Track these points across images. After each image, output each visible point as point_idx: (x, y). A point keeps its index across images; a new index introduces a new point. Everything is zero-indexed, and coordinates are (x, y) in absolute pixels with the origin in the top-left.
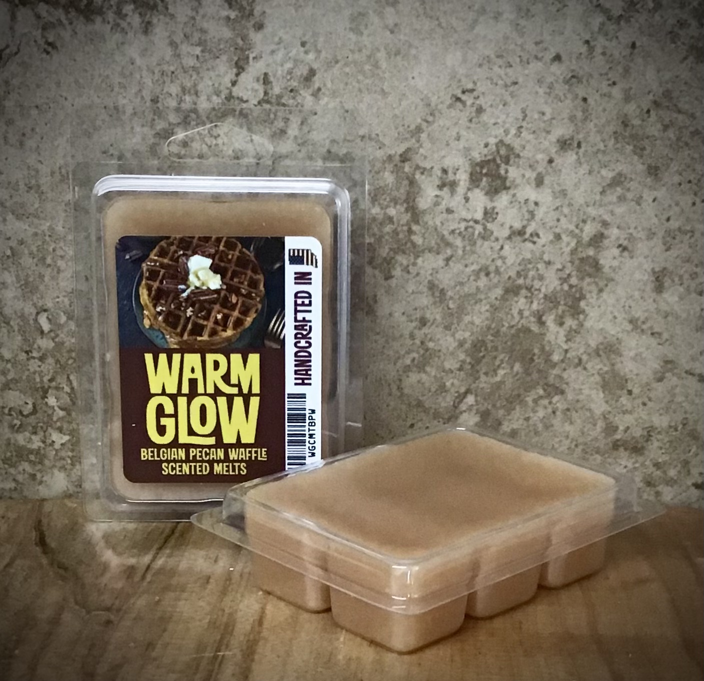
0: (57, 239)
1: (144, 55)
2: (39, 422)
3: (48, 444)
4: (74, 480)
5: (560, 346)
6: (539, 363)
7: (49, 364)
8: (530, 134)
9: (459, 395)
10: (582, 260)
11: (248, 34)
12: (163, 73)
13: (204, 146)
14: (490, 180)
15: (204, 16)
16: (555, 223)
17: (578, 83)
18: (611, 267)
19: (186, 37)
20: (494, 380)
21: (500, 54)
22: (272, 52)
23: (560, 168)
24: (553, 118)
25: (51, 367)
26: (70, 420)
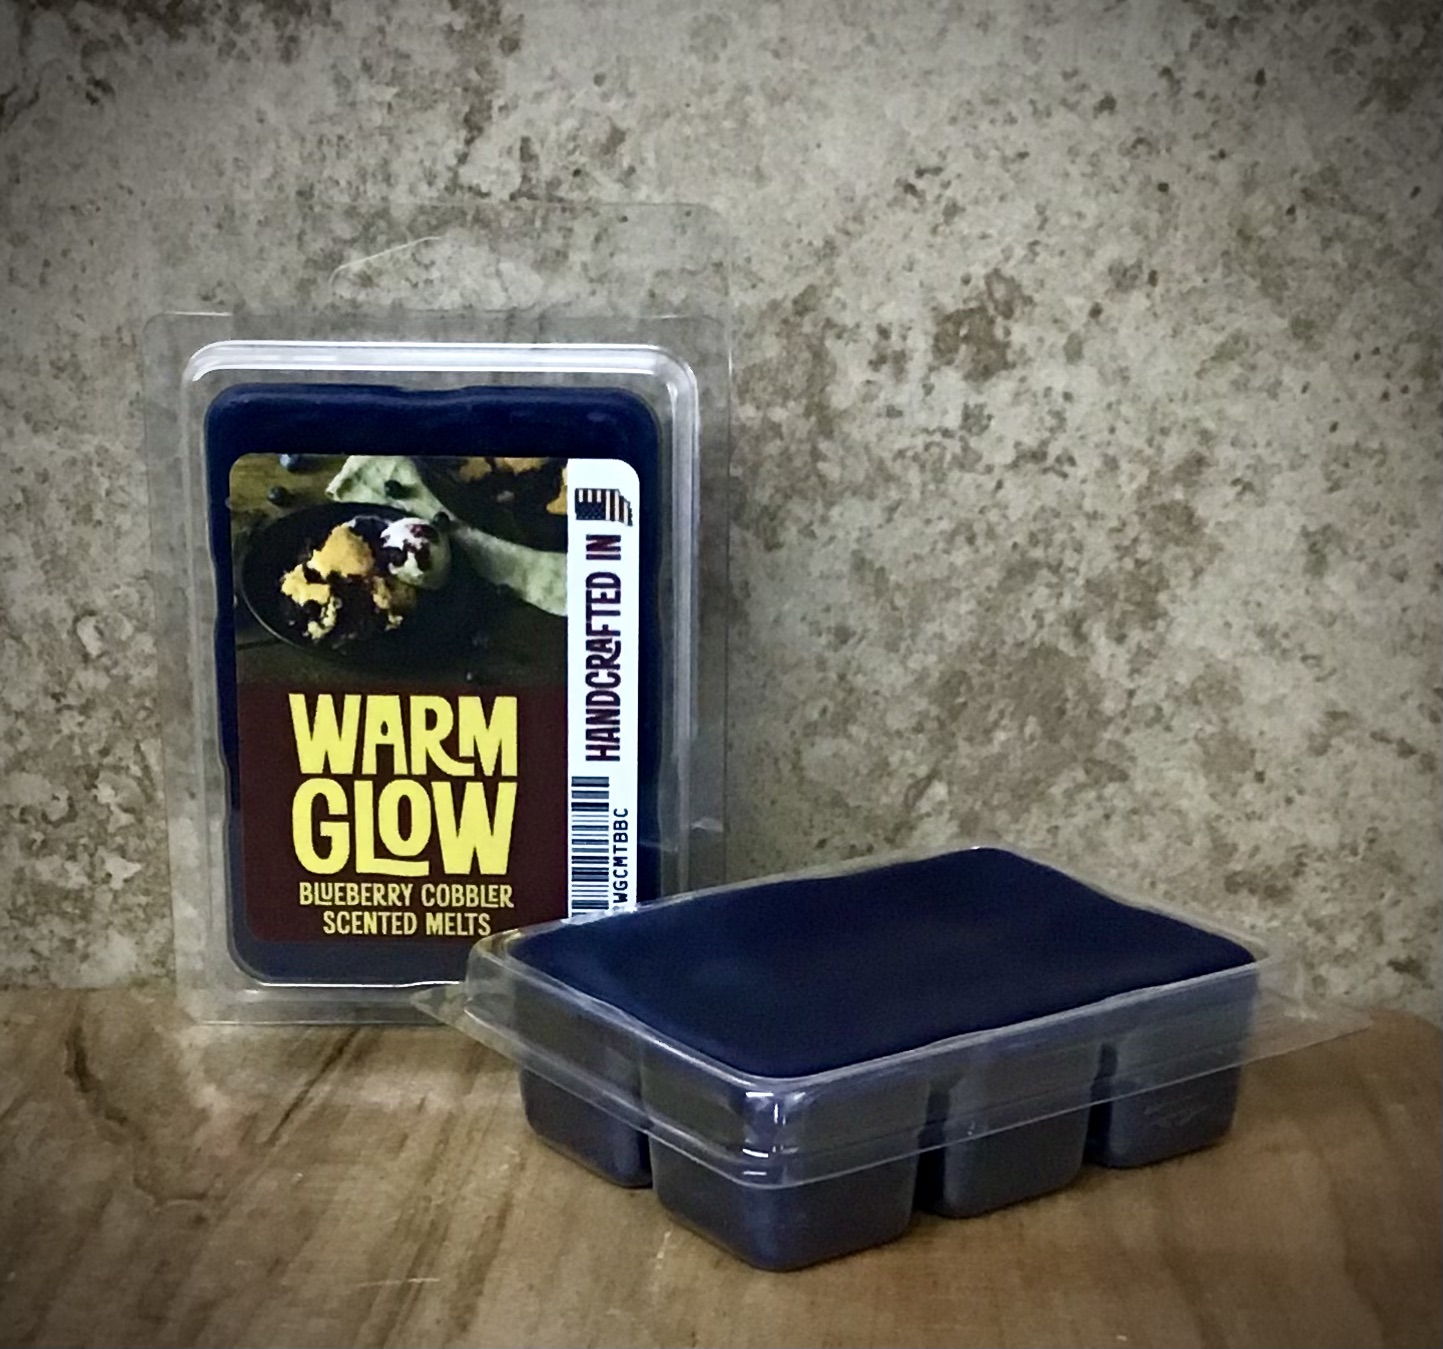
0: (114, 471)
1: (283, 104)
2: (81, 836)
3: (98, 879)
4: (150, 951)
5: (1117, 684)
6: (1076, 717)
7: (100, 720)
8: (1053, 256)
9: (917, 784)
10: (1164, 509)
11: (490, 60)
12: (321, 140)
14: (975, 349)
15: (402, 24)
16: (1106, 435)
17: (1150, 153)
18: (1219, 524)
19: (367, 67)
20: (985, 751)
21: (993, 97)
22: (539, 96)
23: (1114, 324)
24: (1101, 225)
25: (104, 726)
26: (142, 830)
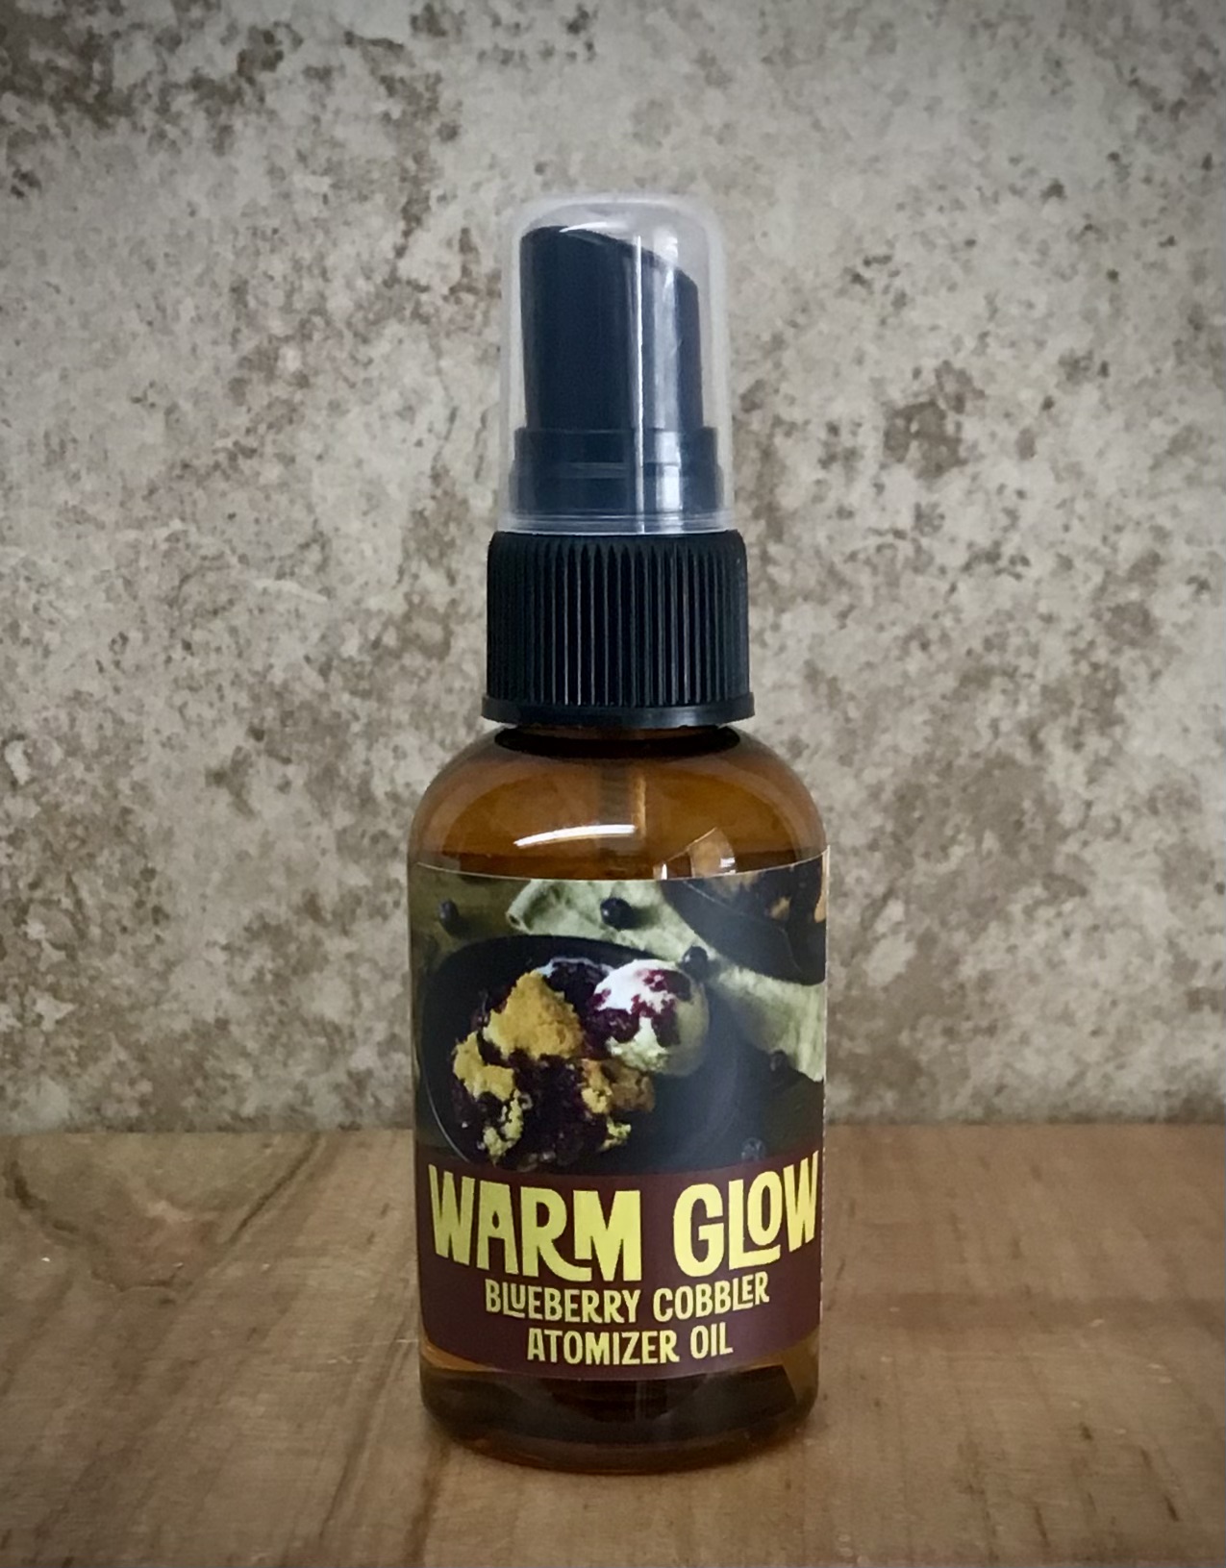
0: (42, 585)
1: (216, 196)
2: (12, 976)
3: (29, 1021)
4: (83, 1097)
5: (1076, 795)
6: (1033, 831)
7: (29, 852)
8: (1003, 347)
9: (873, 904)
10: (1119, 611)
11: (427, 150)
12: (255, 232)
13: (341, 384)
14: (926, 446)
15: (337, 112)
16: (1062, 535)
17: (1098, 240)
18: (1175, 625)
19: (302, 157)
20: (944, 868)
21: (940, 182)
22: (477, 186)
23: (1064, 418)
24: (1050, 315)
25: (32, 858)
26: (74, 970)
